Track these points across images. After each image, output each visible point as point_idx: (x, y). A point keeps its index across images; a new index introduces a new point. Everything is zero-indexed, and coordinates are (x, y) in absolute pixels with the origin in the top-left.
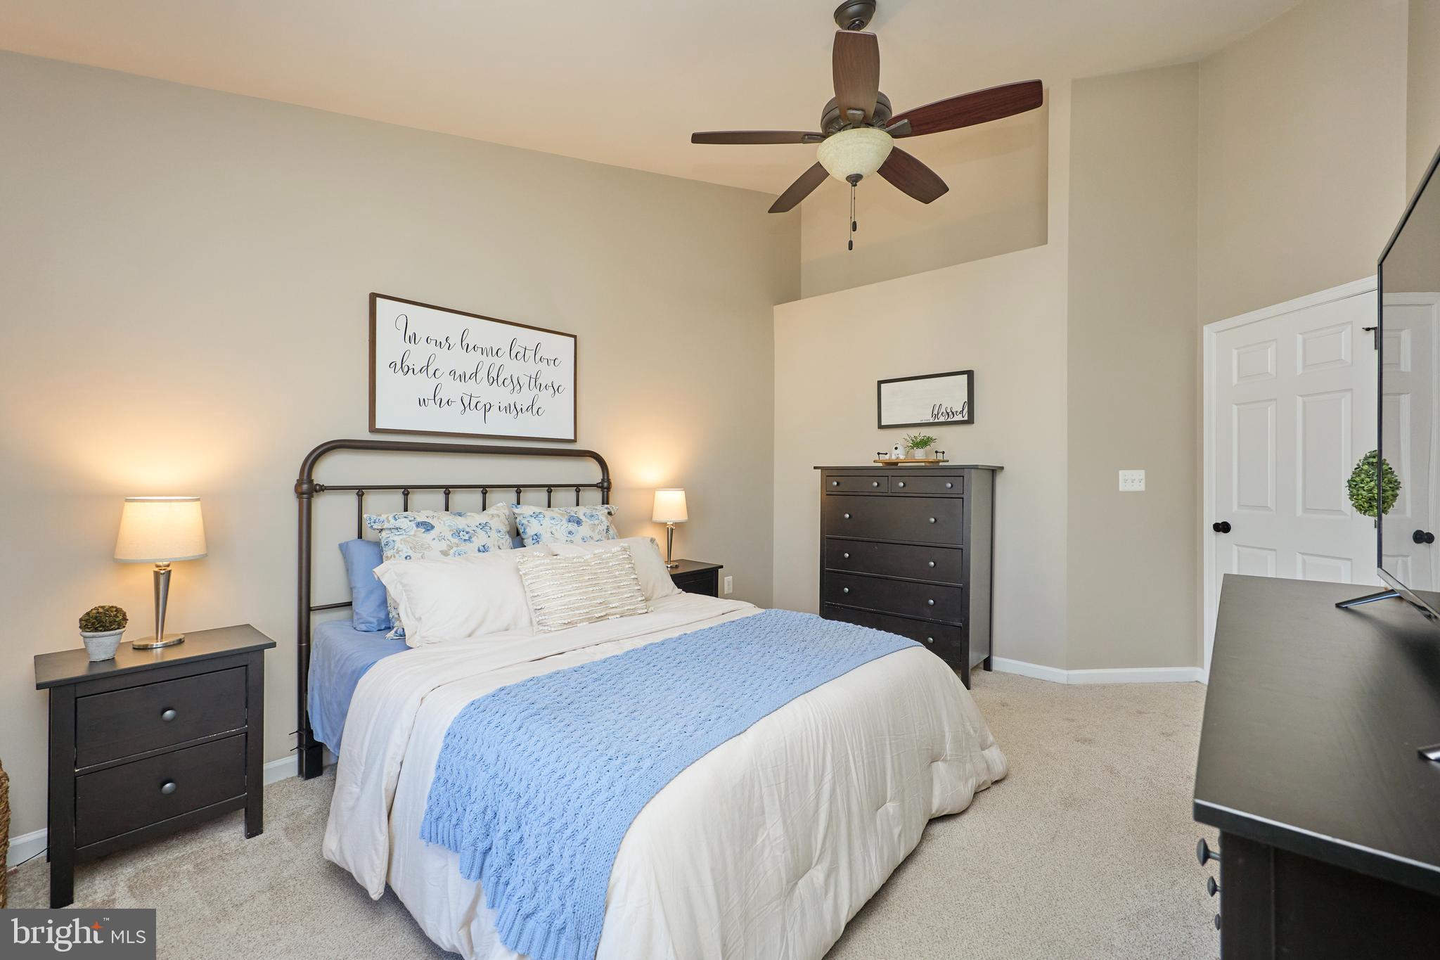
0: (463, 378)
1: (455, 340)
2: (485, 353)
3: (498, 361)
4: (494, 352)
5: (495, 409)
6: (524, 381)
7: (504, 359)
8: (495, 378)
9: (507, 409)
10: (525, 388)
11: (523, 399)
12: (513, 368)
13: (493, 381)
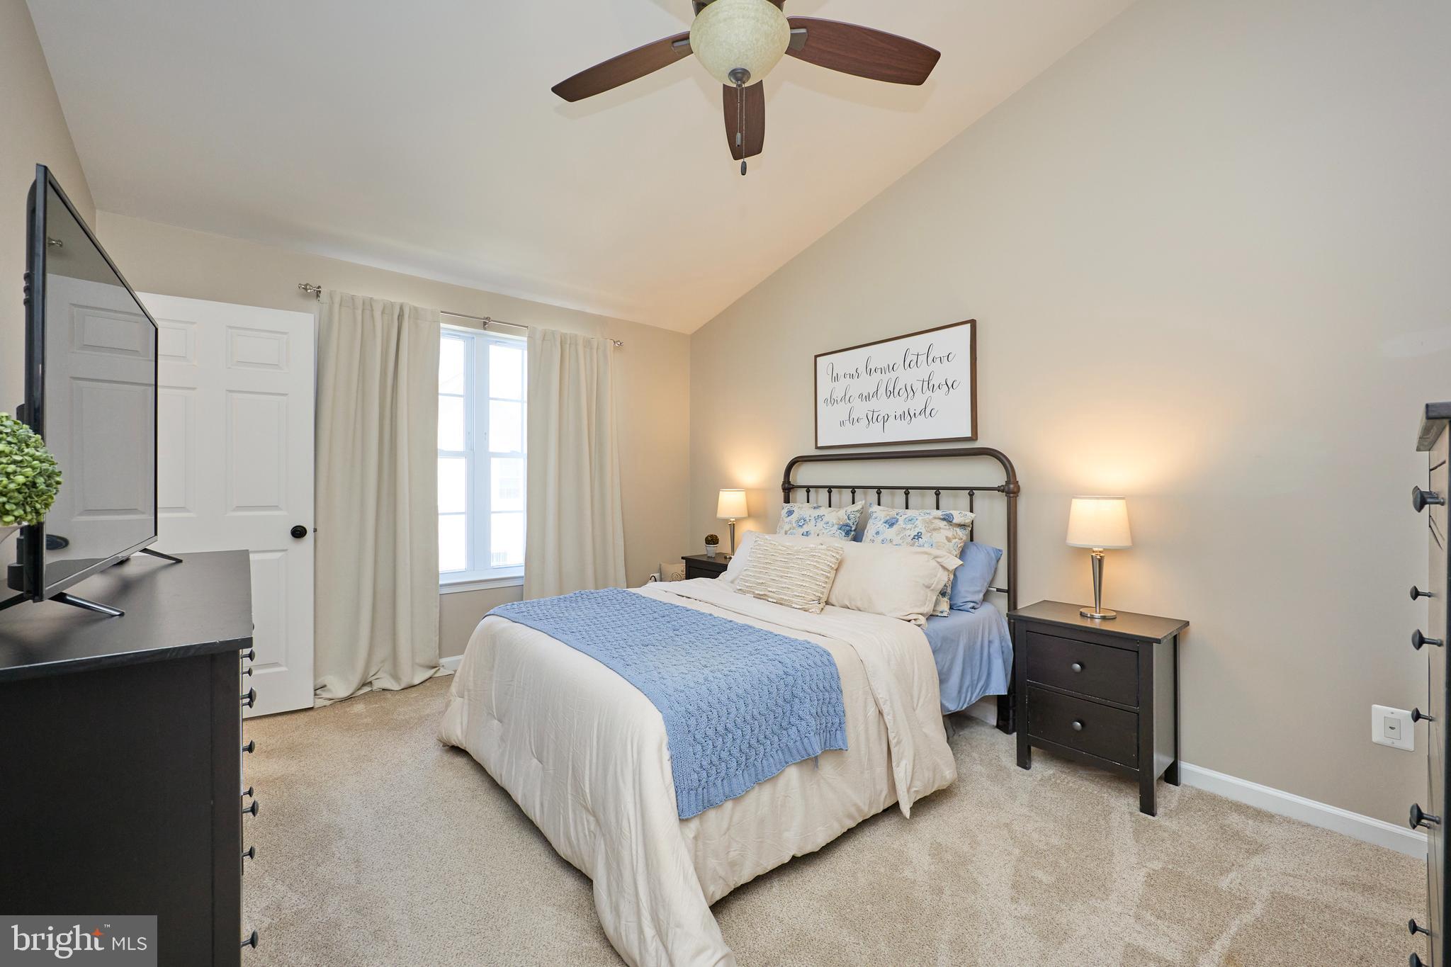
0: (868, 398)
1: (862, 370)
2: (883, 372)
3: (893, 375)
4: (891, 368)
5: (892, 419)
6: (917, 386)
7: (900, 370)
8: (892, 391)
9: (902, 417)
10: (918, 393)
11: (916, 404)
12: (908, 377)
13: (889, 393)
